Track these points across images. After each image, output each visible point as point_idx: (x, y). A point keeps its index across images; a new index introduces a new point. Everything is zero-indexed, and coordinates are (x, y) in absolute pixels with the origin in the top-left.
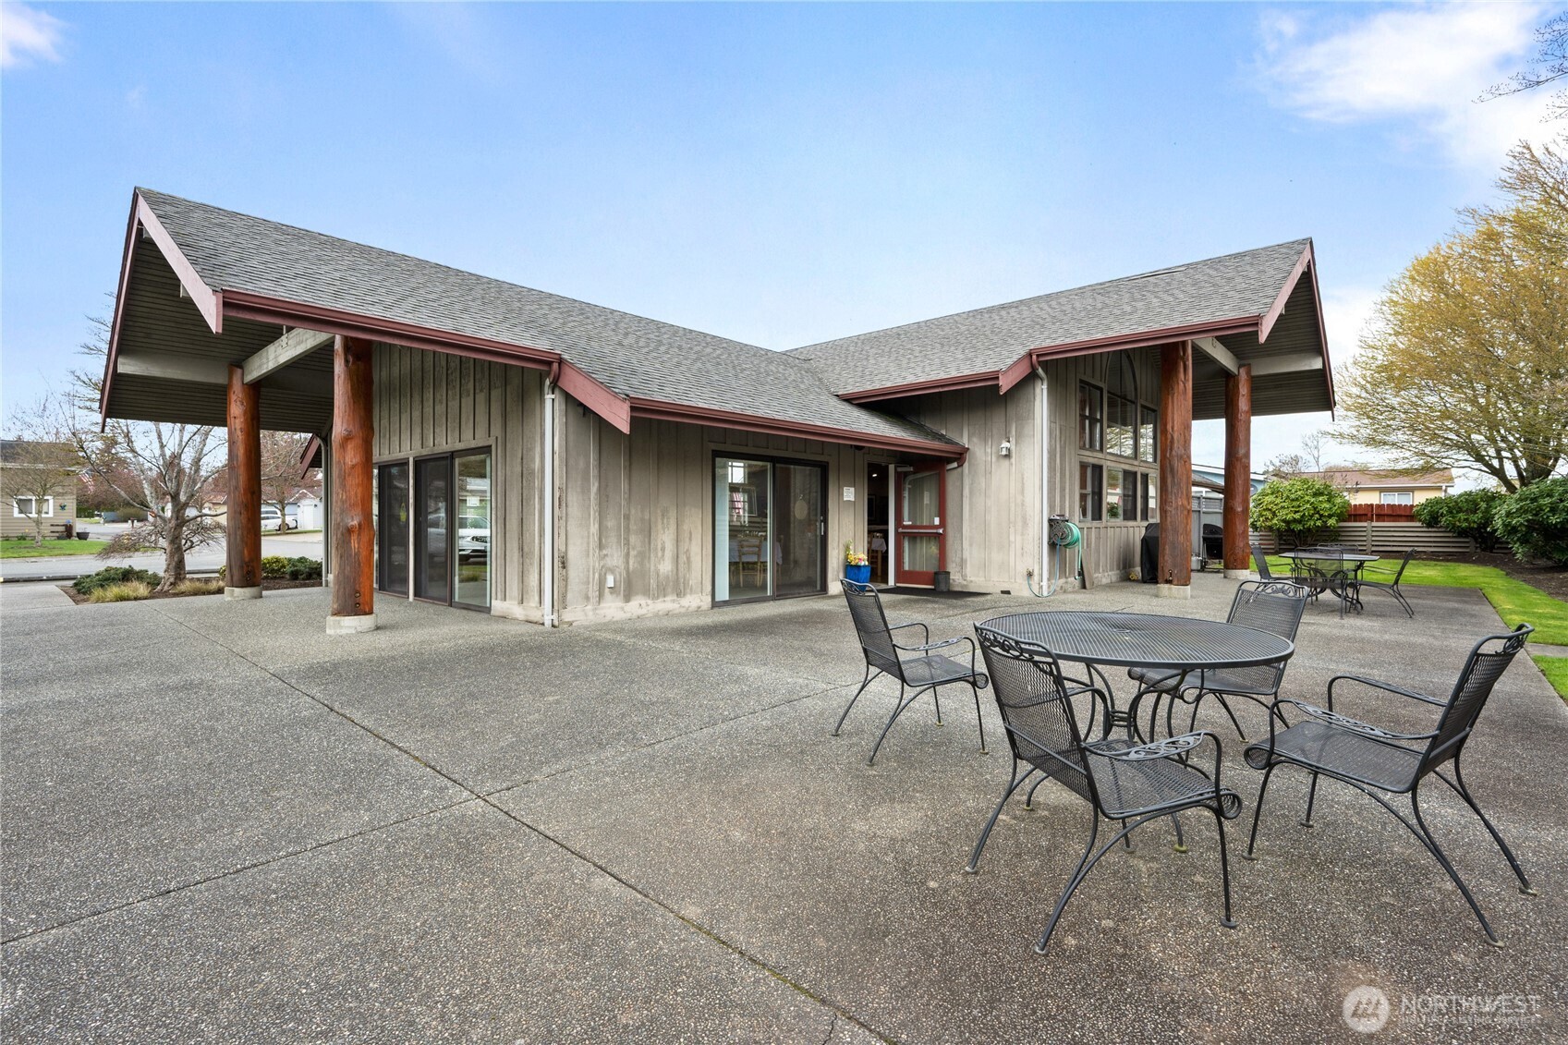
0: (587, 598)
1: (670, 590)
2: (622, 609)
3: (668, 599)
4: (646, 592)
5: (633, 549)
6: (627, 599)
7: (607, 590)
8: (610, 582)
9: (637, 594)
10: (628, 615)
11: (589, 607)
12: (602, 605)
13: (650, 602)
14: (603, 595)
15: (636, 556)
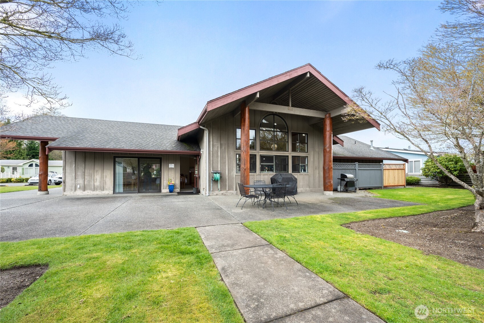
0: (72, 190)
1: (98, 189)
2: (82, 193)
3: (98, 191)
4: (91, 189)
5: (86, 179)
6: (84, 190)
7: (78, 189)
8: (78, 186)
9: (87, 190)
10: (84, 194)
11: (72, 192)
12: (76, 192)
13: (91, 191)
14: (77, 189)
15: (87, 181)
